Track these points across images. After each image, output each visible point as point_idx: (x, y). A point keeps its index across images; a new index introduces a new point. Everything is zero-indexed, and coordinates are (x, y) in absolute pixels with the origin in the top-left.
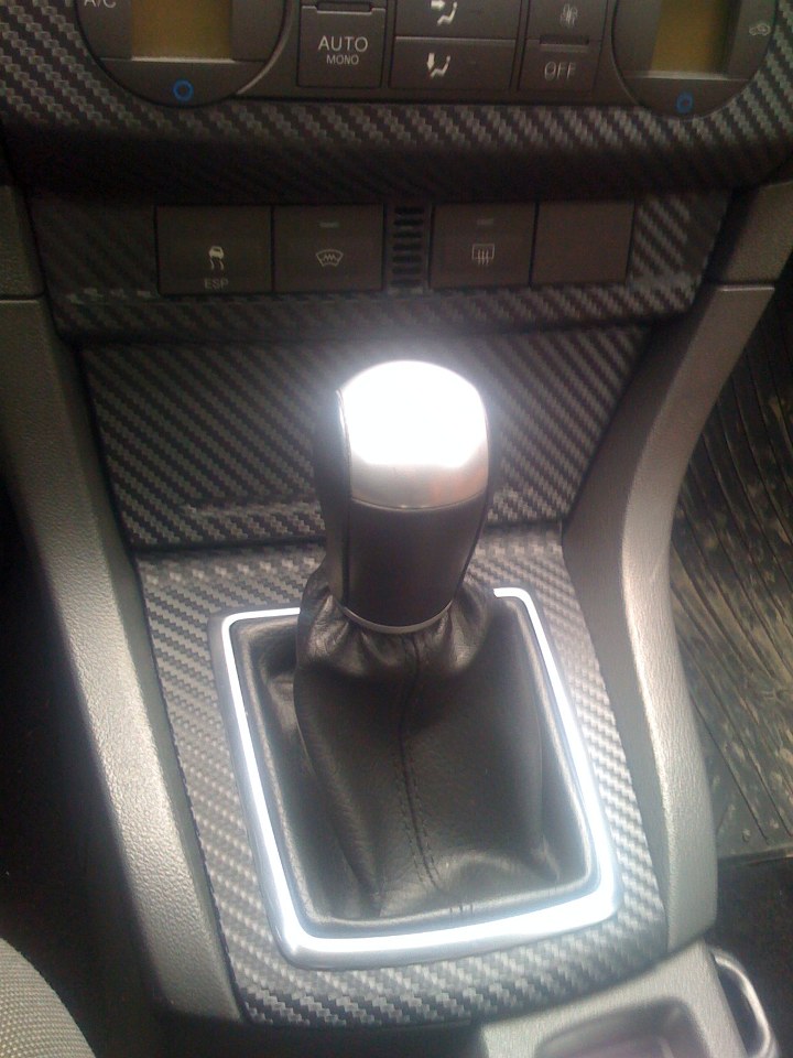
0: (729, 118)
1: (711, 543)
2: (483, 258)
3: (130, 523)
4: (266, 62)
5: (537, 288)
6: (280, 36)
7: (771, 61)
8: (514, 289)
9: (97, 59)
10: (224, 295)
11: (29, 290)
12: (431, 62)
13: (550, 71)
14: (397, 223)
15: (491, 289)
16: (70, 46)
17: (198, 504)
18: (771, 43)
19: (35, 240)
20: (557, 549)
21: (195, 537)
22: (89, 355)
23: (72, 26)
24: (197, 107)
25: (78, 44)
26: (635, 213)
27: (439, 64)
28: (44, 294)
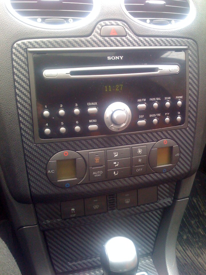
0: (173, 171)
1: (185, 237)
2: (128, 202)
3: (56, 268)
4: (83, 178)
5: (139, 206)
6: (85, 173)
7: (180, 160)
8: (134, 207)
9: (51, 182)
10: (75, 218)
11: (36, 224)
12: (114, 173)
13: (137, 170)
14: (109, 198)
16: (45, 180)
17: (71, 262)
18: (180, 156)
19: (36, 212)
21: (70, 269)
22: (47, 233)
23: (46, 177)
24: (70, 188)
25: (47, 179)
26: (157, 188)
27: (116, 173)
28: (38, 223)
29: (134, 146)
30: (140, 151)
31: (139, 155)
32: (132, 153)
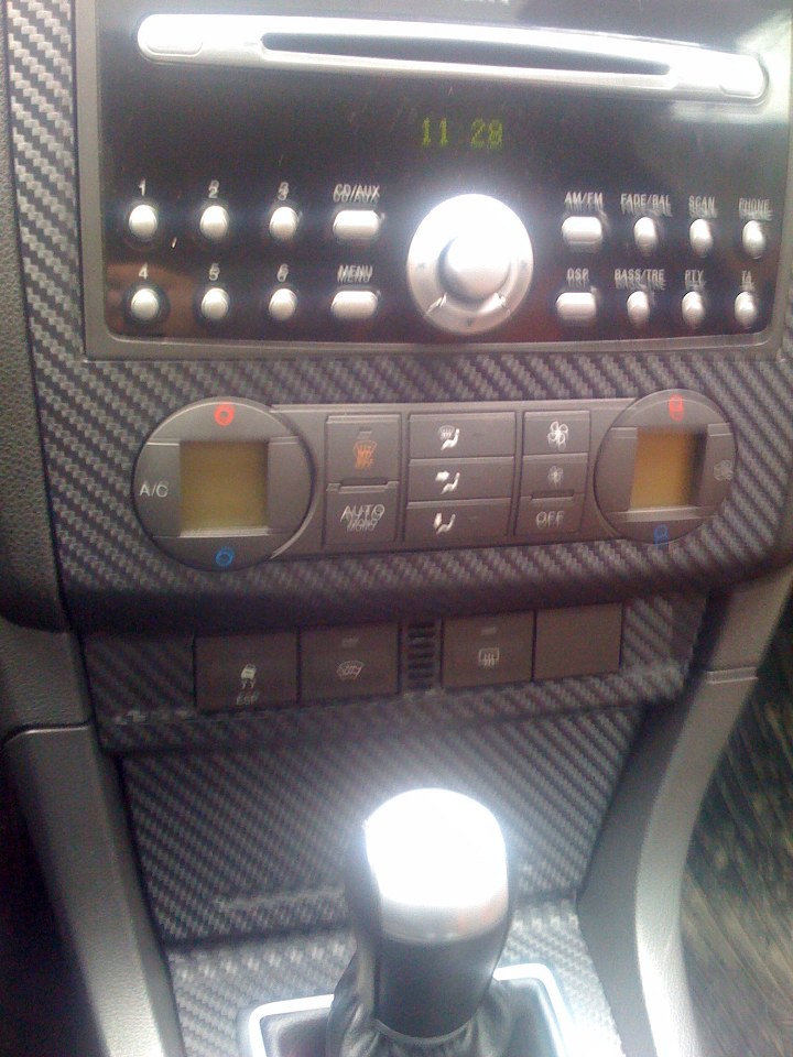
2: (489, 660)
4: (295, 532)
5: (539, 683)
6: (307, 512)
8: (518, 685)
9: (151, 537)
10: (256, 709)
11: (80, 719)
12: (438, 520)
13: (541, 518)
14: (412, 636)
15: (497, 687)
16: (127, 528)
19: (86, 674)
20: (573, 918)
22: (129, 765)
23: (129, 512)
24: (237, 568)
25: (134, 525)
26: (624, 615)
27: (445, 521)
28: (93, 720)
29: (535, 410)
30: (558, 435)
31: (554, 449)
32: (525, 437)
